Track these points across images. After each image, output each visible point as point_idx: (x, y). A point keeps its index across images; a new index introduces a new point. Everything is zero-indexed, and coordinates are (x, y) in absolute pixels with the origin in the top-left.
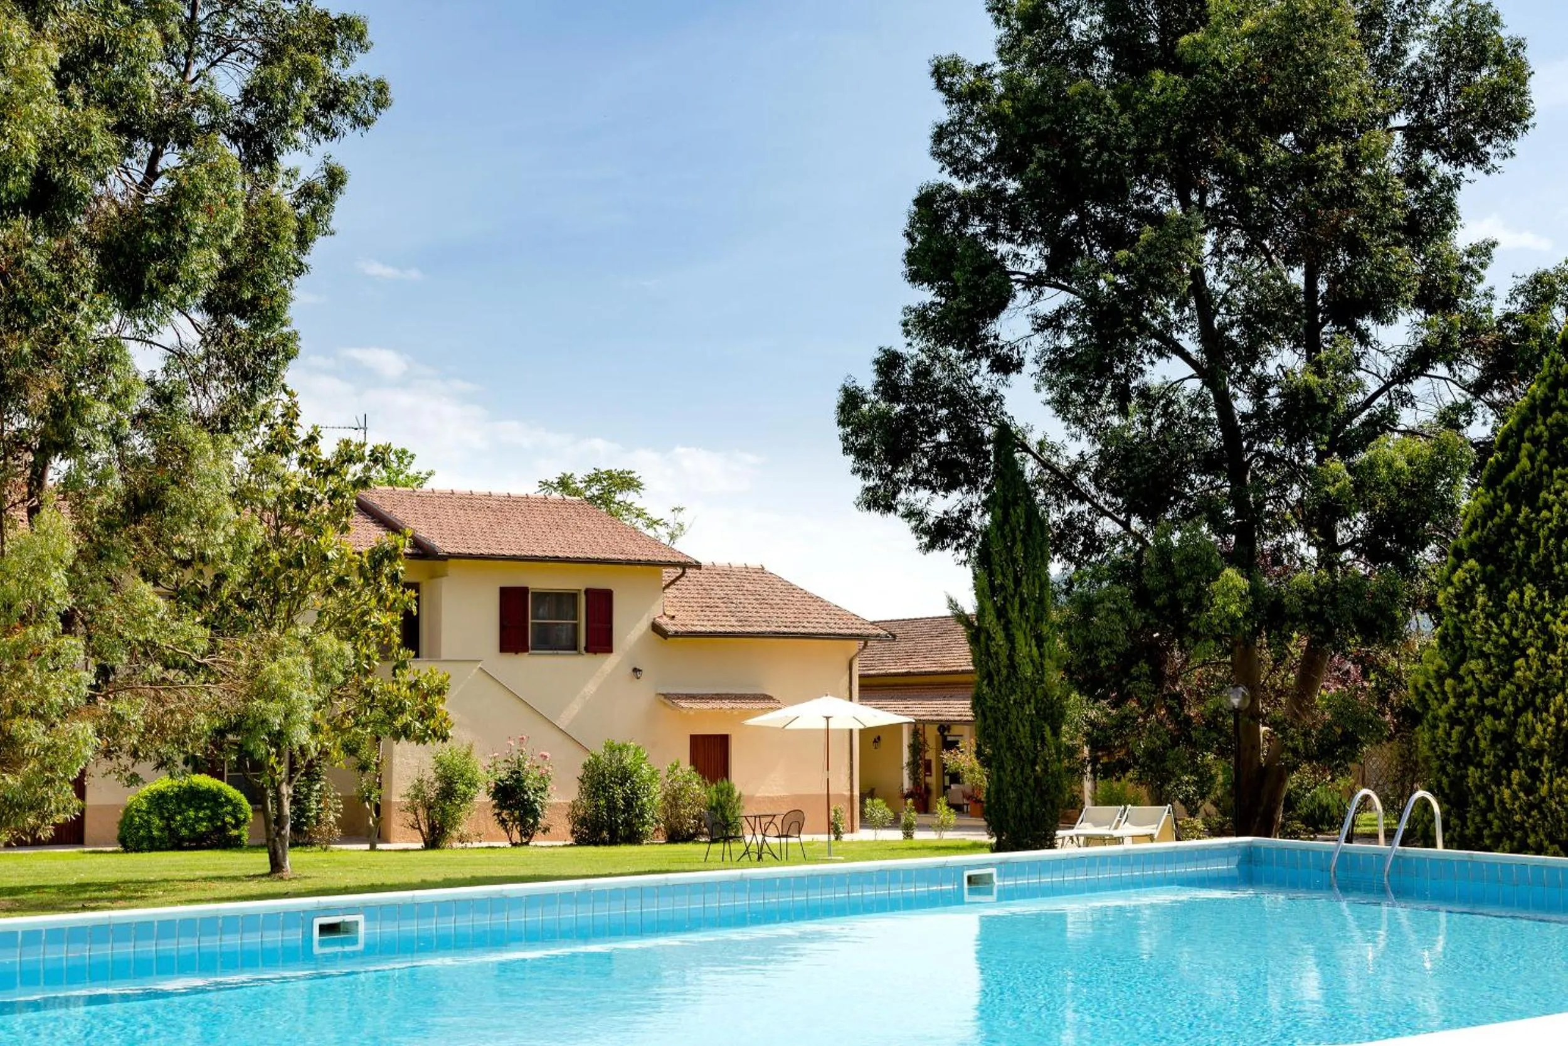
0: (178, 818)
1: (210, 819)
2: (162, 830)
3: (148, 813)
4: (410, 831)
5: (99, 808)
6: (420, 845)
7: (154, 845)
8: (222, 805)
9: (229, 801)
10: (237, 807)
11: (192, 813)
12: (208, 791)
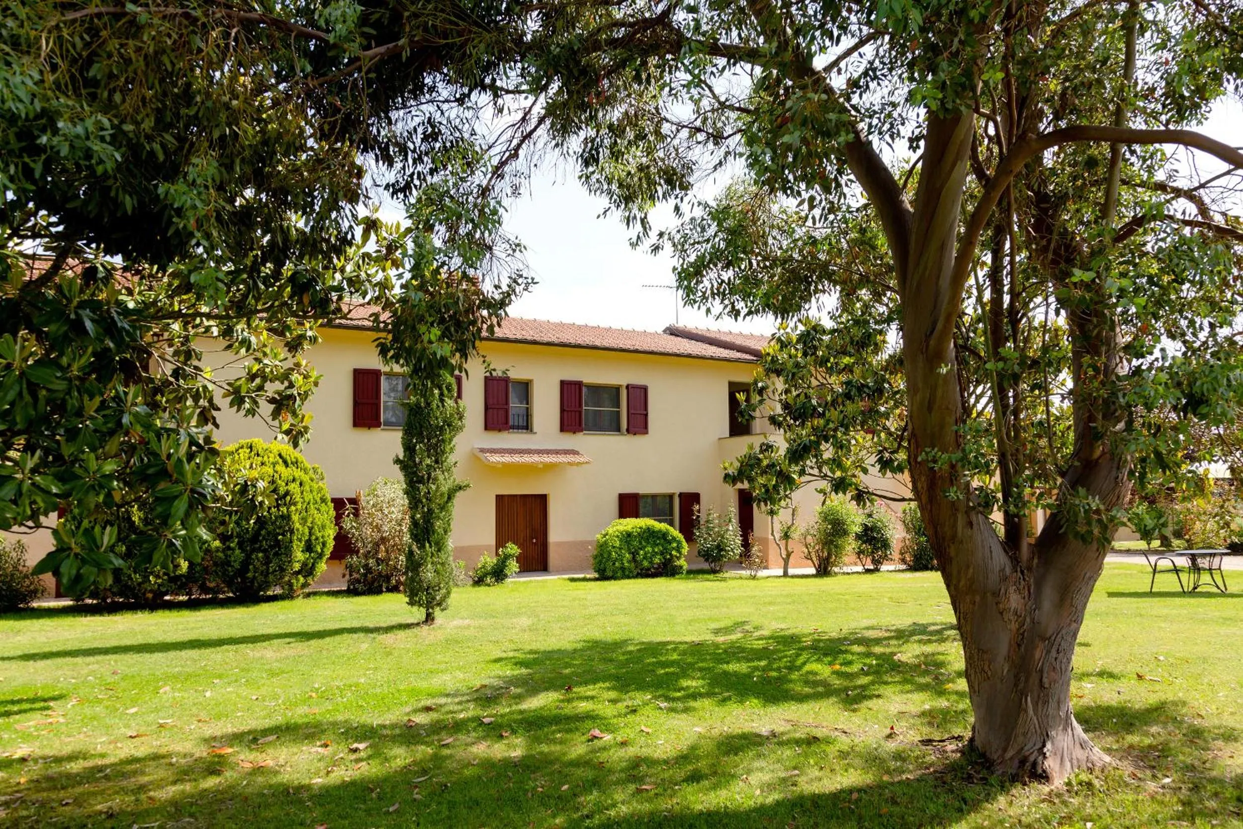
0: (642, 552)
1: (662, 553)
2: (629, 562)
3: (620, 549)
4: (805, 561)
5: (559, 544)
6: (813, 571)
7: (625, 574)
8: (670, 542)
9: (674, 539)
10: (679, 542)
11: (649, 549)
12: (660, 531)
